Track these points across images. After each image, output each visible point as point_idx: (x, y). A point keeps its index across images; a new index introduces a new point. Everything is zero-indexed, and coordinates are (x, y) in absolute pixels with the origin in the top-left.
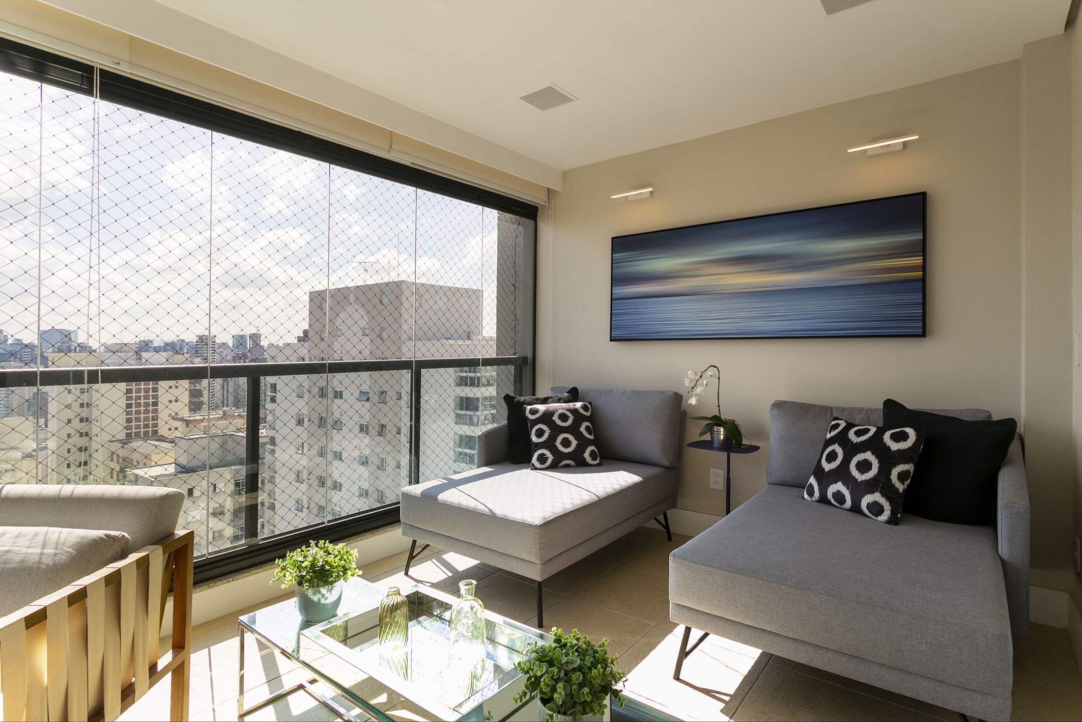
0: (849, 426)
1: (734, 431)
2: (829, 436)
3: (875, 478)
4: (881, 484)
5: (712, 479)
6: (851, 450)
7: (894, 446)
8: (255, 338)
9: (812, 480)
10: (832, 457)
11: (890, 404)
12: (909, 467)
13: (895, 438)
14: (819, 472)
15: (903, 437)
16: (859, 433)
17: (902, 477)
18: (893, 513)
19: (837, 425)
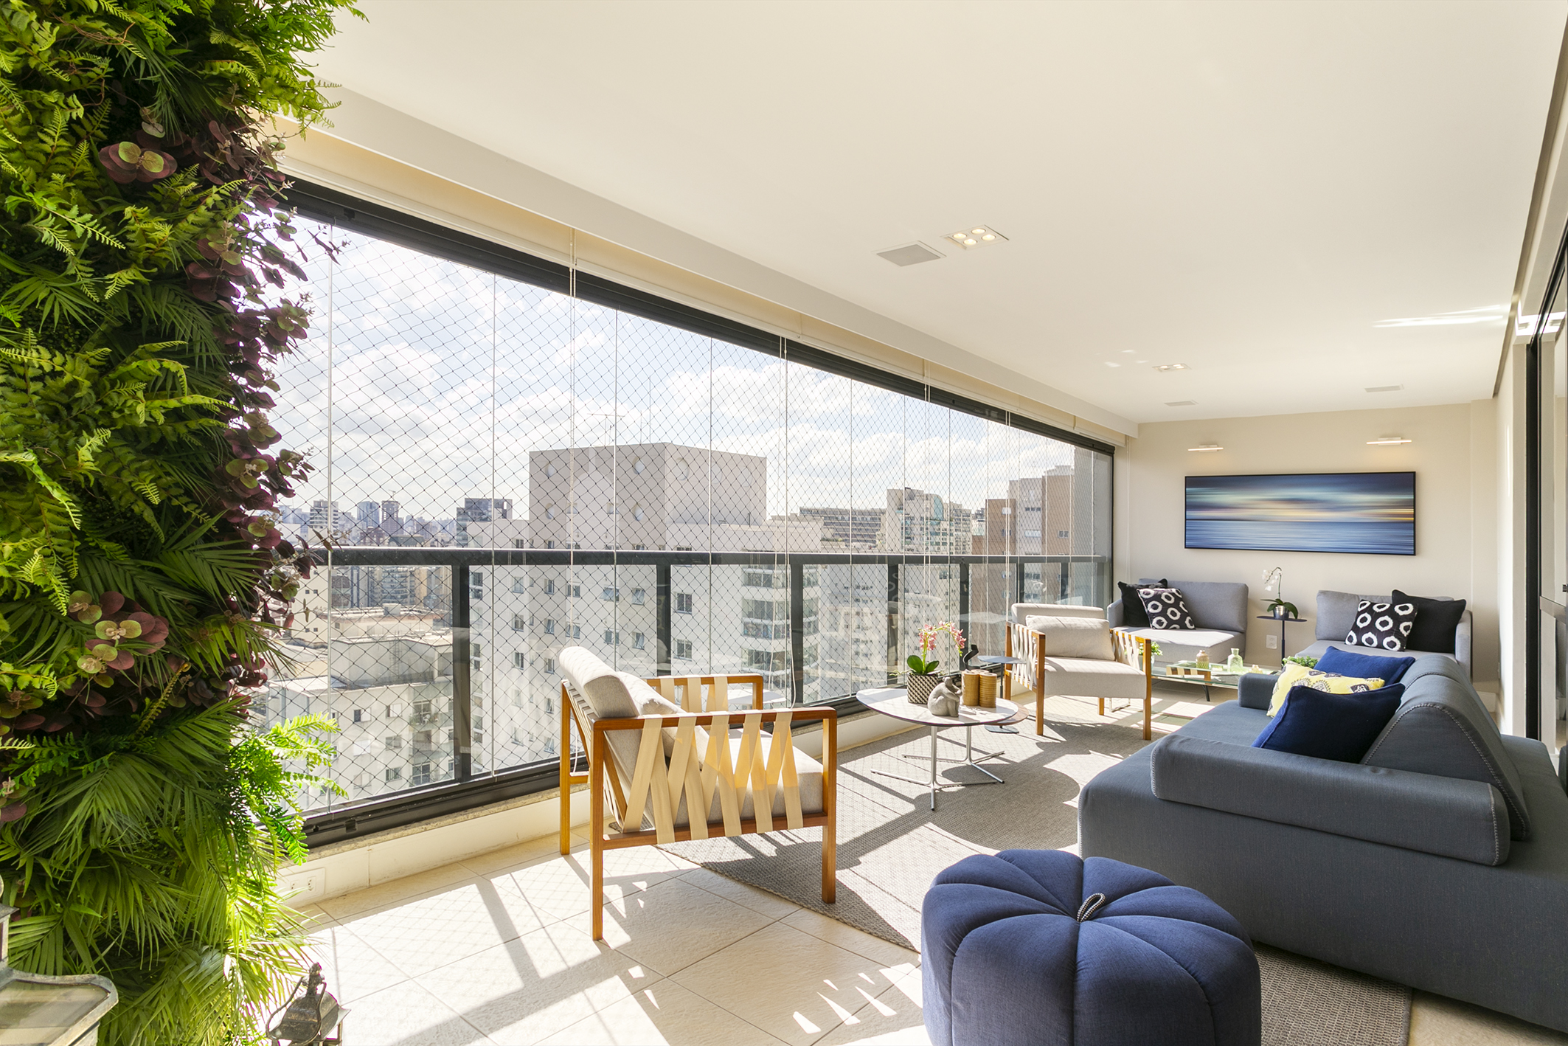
0: (1373, 604)
1: (1291, 608)
2: (1360, 609)
3: (1391, 629)
4: (1394, 632)
5: (1268, 642)
6: (1375, 616)
7: (1401, 613)
8: (390, 507)
9: (1352, 633)
10: (1364, 620)
11: (1395, 592)
12: (1410, 624)
13: (1402, 609)
14: (1355, 628)
15: (1407, 608)
16: (1379, 607)
17: (1406, 628)
18: (1402, 646)
19: (1365, 604)
